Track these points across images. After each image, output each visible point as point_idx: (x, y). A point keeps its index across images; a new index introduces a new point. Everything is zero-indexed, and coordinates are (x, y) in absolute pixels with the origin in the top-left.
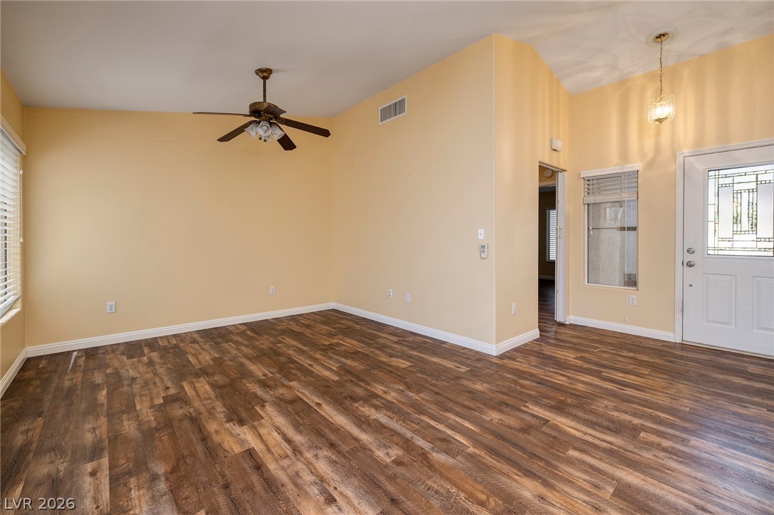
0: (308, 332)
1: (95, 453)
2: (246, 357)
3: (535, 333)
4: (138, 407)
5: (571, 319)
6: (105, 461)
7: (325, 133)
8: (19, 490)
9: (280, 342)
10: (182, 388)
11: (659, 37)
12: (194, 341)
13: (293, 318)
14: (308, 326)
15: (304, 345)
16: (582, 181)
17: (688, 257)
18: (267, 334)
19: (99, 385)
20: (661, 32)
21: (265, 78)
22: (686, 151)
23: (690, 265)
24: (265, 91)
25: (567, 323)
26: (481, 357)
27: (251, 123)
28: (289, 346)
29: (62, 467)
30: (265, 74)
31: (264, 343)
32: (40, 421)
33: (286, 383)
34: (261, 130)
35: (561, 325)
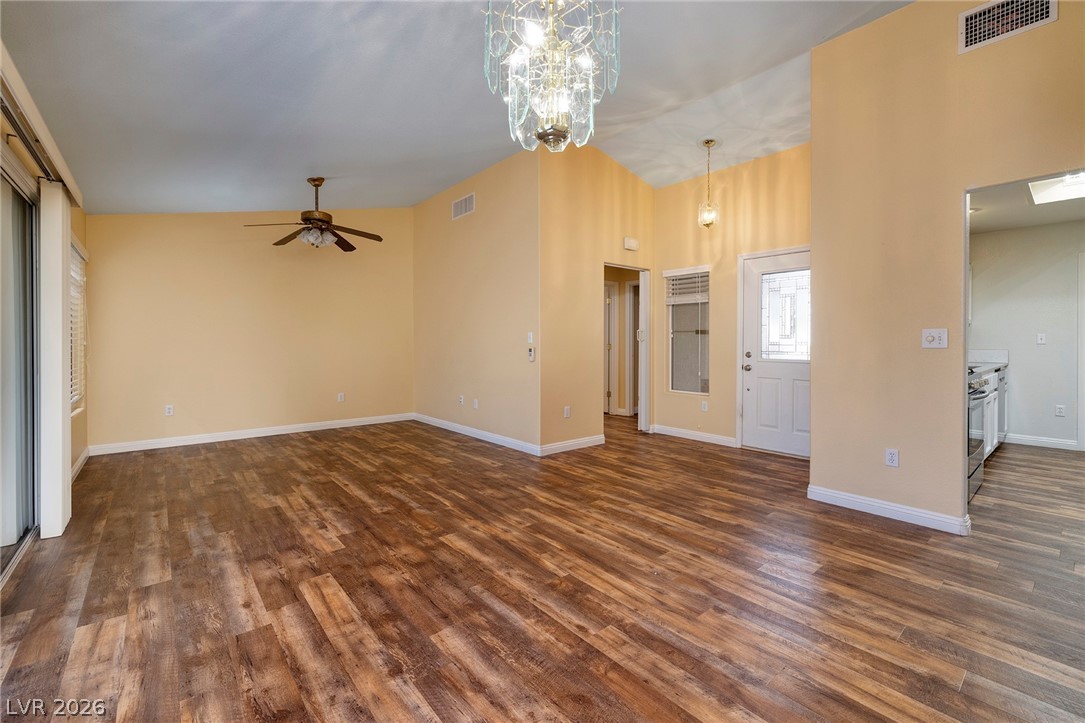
0: (370, 439)
1: (158, 507)
2: (300, 457)
3: (600, 439)
4: (192, 486)
5: (655, 428)
6: (165, 511)
7: (379, 239)
8: (104, 523)
9: (338, 446)
10: (232, 476)
11: (708, 142)
12: (254, 445)
13: (363, 428)
14: (374, 434)
15: (360, 448)
16: (665, 281)
17: (747, 361)
18: (327, 440)
19: (158, 473)
20: (709, 138)
21: (317, 186)
22: (745, 254)
23: (748, 369)
24: (317, 198)
25: (650, 432)
26: (524, 457)
27: (304, 229)
28: (345, 450)
29: (133, 514)
30: (317, 182)
31: (321, 447)
32: (111, 493)
33: (326, 472)
34: (312, 237)
35: (645, 434)
